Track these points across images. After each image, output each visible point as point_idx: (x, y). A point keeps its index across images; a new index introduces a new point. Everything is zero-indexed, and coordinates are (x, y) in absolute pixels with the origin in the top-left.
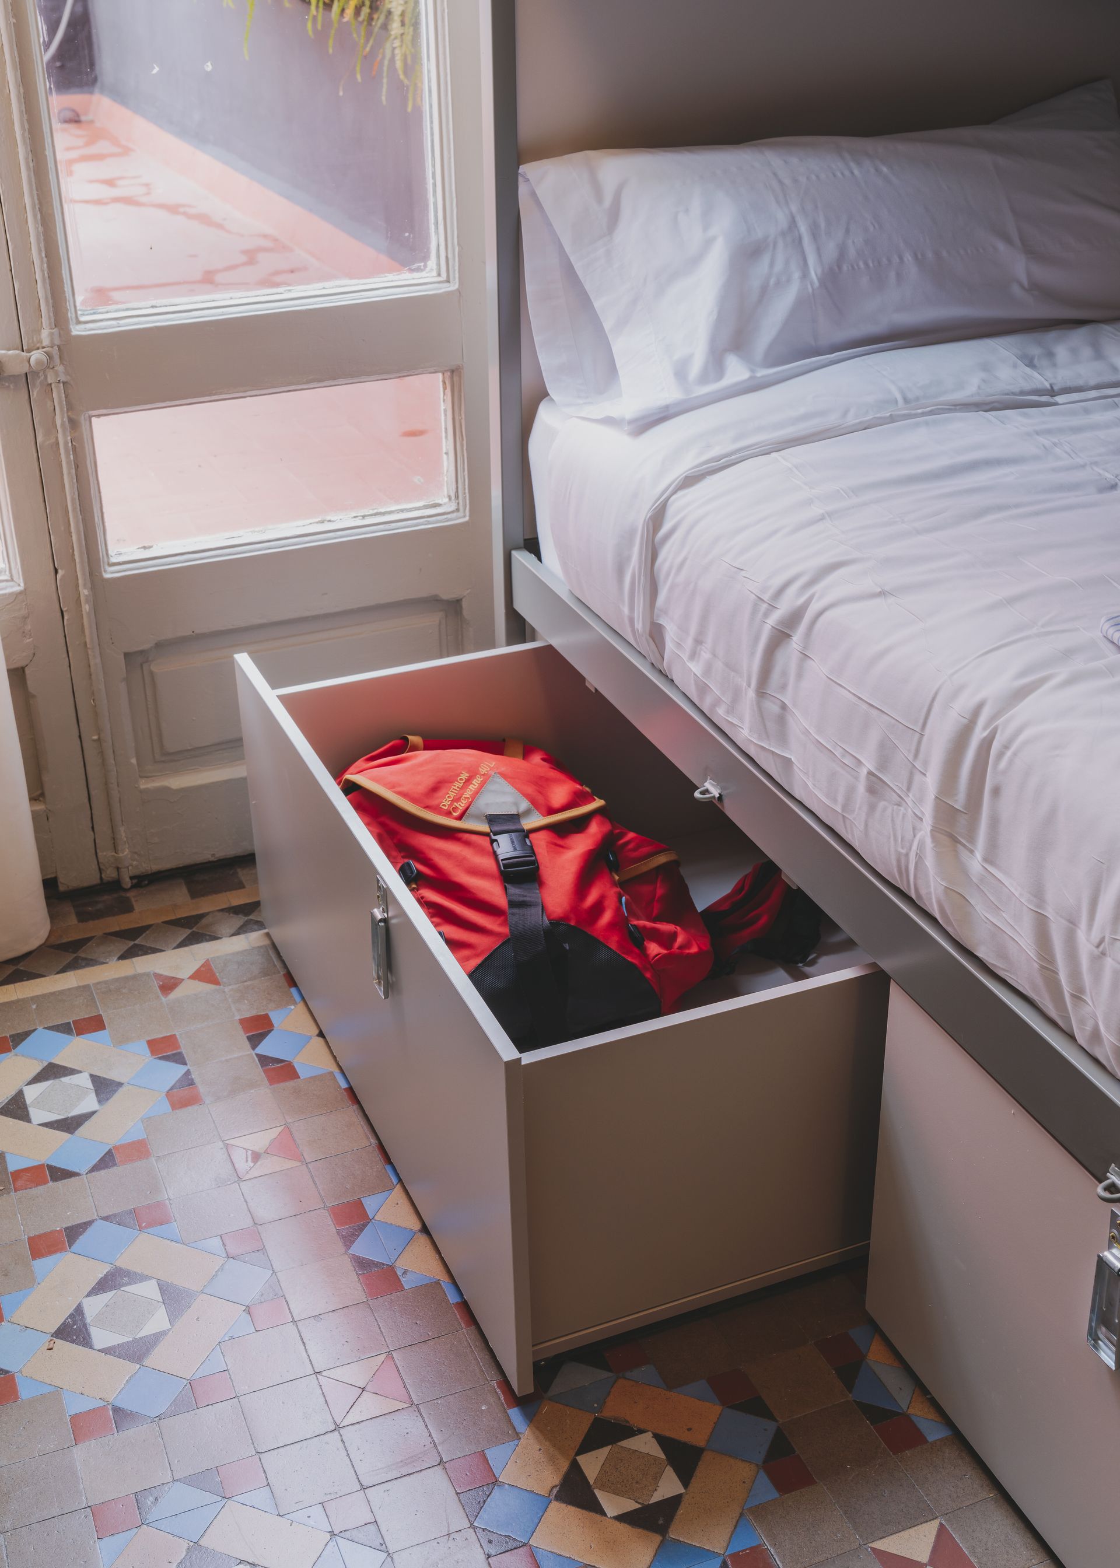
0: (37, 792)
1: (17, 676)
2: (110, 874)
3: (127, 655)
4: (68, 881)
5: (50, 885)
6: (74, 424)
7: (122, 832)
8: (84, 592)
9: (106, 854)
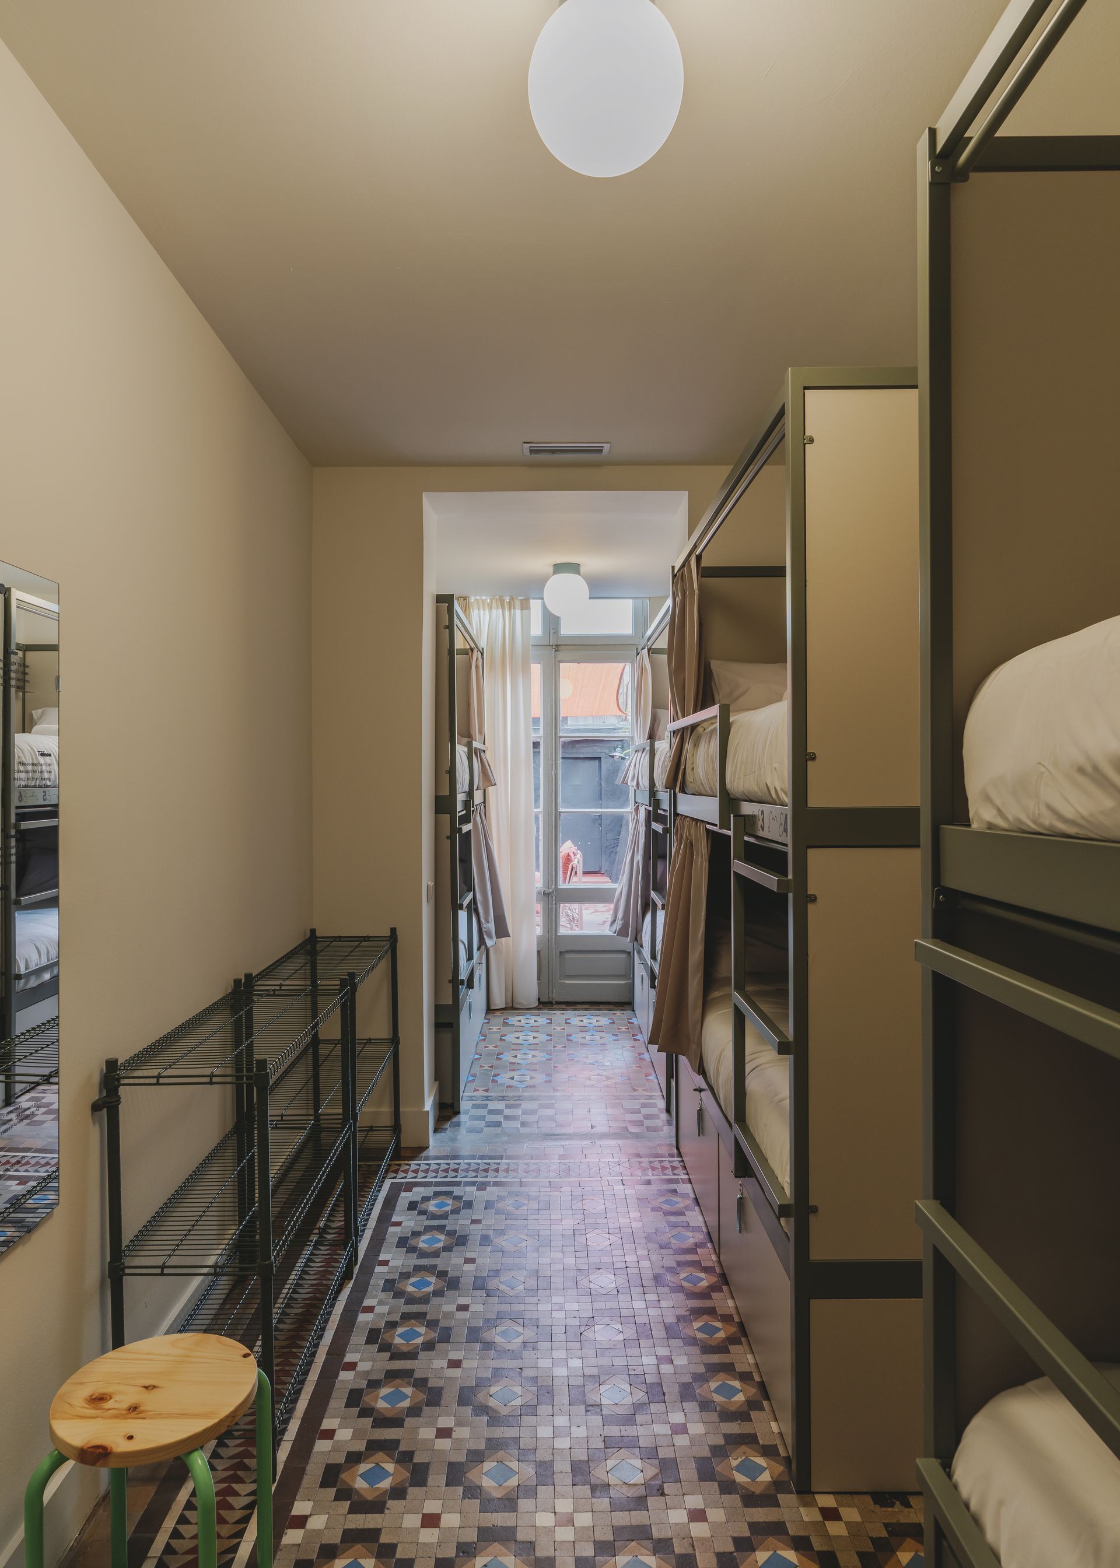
0: (539, 978)
1: (539, 952)
2: (551, 1000)
3: (560, 952)
4: (542, 1000)
5: (539, 999)
6: (556, 904)
7: (554, 991)
8: (553, 937)
9: (550, 995)
